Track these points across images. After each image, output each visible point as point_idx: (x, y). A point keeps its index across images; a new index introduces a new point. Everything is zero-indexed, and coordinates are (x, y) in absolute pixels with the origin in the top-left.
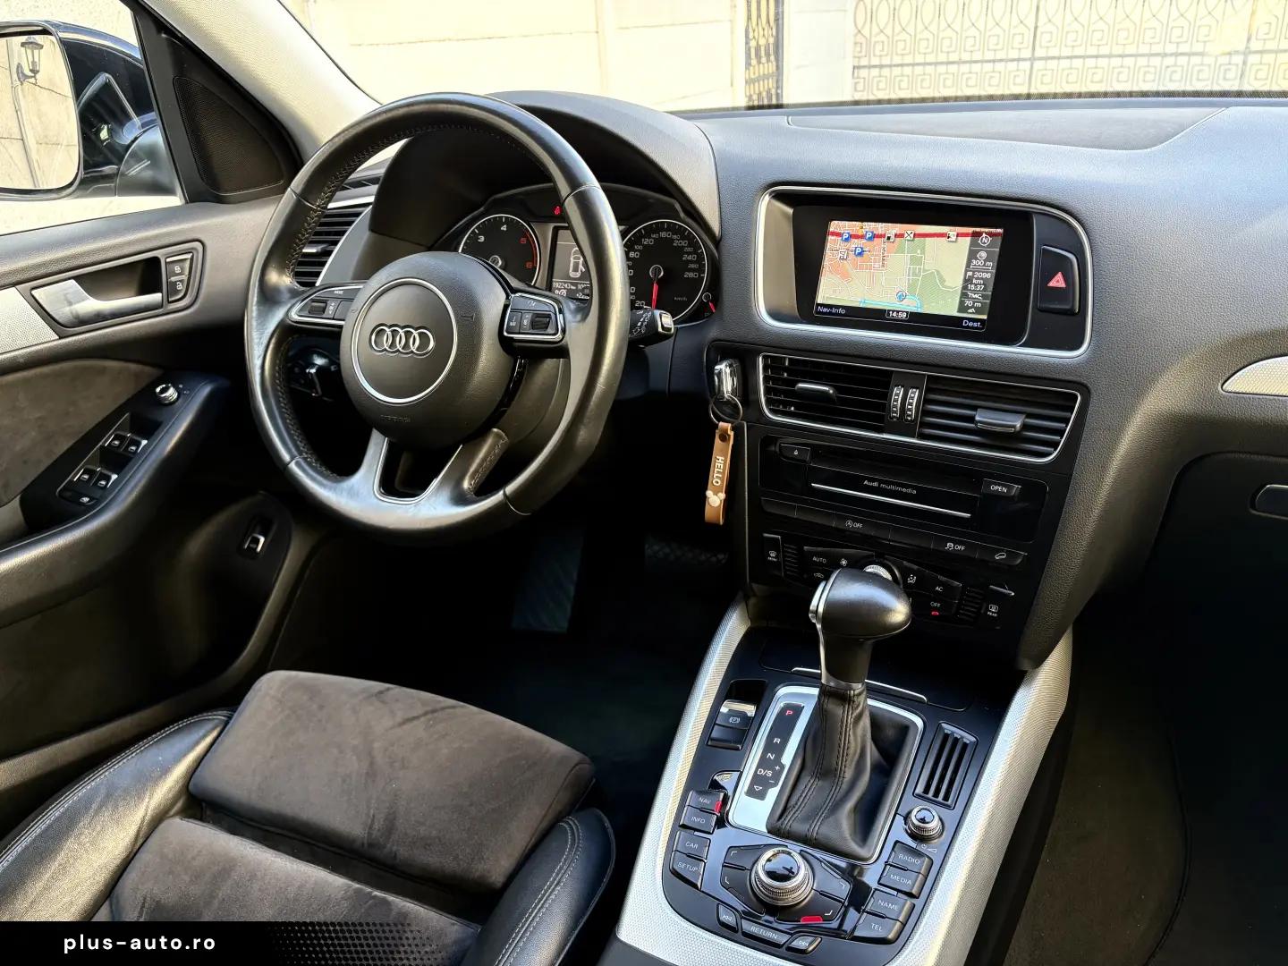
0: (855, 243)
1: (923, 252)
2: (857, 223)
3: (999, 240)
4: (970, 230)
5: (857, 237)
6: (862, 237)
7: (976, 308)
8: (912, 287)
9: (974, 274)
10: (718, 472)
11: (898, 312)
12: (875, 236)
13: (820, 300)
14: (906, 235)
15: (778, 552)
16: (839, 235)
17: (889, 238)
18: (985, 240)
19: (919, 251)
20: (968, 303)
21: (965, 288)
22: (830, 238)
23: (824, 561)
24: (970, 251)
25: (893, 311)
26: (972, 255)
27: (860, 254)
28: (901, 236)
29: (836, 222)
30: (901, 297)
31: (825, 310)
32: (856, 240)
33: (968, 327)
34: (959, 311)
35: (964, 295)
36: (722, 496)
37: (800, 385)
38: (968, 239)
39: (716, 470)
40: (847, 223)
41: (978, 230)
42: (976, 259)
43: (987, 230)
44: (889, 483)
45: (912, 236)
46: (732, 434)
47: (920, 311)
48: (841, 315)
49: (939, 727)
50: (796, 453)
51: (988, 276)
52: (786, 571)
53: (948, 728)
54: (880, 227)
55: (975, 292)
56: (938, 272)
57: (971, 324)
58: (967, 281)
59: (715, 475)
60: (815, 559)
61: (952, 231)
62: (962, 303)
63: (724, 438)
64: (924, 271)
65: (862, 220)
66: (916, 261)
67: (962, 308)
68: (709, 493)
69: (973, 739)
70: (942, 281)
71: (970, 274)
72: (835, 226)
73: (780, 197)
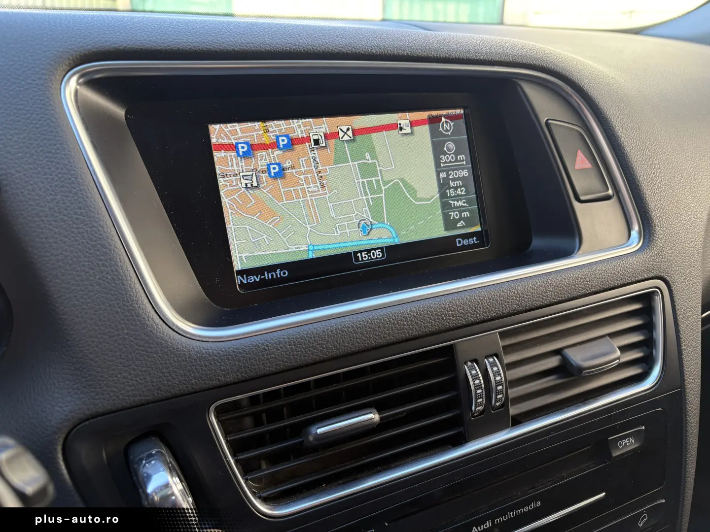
0: (263, 159)
1: (374, 156)
2: (257, 125)
3: (462, 122)
4: (424, 115)
5: (263, 147)
6: (274, 145)
7: (465, 219)
8: (375, 209)
9: (448, 175)
11: (369, 251)
12: (293, 142)
13: (237, 266)
14: (341, 134)
16: (232, 147)
17: (317, 142)
18: (446, 126)
19: (368, 156)
20: (454, 215)
21: (443, 195)
22: (217, 155)
24: (433, 143)
25: (361, 252)
26: (438, 150)
27: (281, 174)
28: (335, 135)
29: (217, 127)
30: (367, 229)
31: (252, 279)
32: (264, 153)
33: (464, 247)
34: (447, 229)
35: (446, 206)
38: (426, 128)
40: (237, 126)
41: (434, 113)
42: (445, 153)
43: (445, 112)
45: (350, 133)
47: (397, 241)
48: (281, 280)
51: (465, 173)
54: (298, 127)
55: (458, 198)
56: (402, 180)
57: (465, 242)
58: (443, 186)
61: (403, 119)
62: (446, 217)
64: (385, 183)
65: (264, 119)
66: (368, 171)
67: (449, 224)
70: (413, 191)
71: (443, 175)
72: (218, 133)
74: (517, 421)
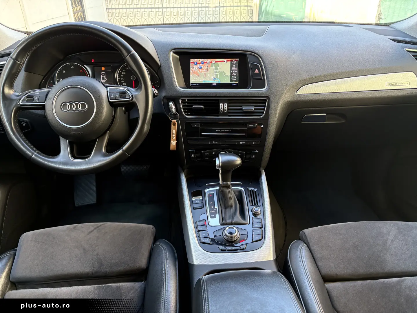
0: (198, 65)
1: (218, 66)
2: (198, 59)
3: (238, 61)
4: (230, 59)
5: (199, 63)
6: (201, 63)
7: (235, 80)
8: (217, 76)
9: (233, 71)
10: (174, 135)
11: (214, 83)
12: (204, 63)
13: (191, 82)
14: (213, 62)
15: (194, 154)
16: (193, 63)
17: (208, 63)
18: (234, 62)
19: (217, 66)
20: (233, 79)
21: (231, 75)
22: (191, 64)
23: (208, 154)
24: (231, 65)
25: (213, 83)
26: (231, 66)
27: (201, 68)
28: (211, 62)
29: (192, 59)
30: (214, 79)
31: (193, 85)
32: (199, 64)
33: (233, 86)
34: (230, 82)
35: (231, 77)
36: (176, 141)
37: (194, 106)
38: (230, 62)
39: (173, 134)
40: (195, 60)
41: (232, 59)
42: (233, 67)
43: (234, 59)
44: (223, 130)
45: (214, 62)
46: (176, 123)
47: (220, 82)
48: (198, 86)
49: (248, 189)
50: (196, 126)
51: (237, 71)
52: (197, 159)
53: (250, 189)
54: (205, 60)
55: (234, 76)
56: (223, 71)
57: (234, 85)
58: (231, 73)
59: (173, 136)
60: (205, 154)
61: (225, 60)
62: (231, 79)
63: (174, 124)
64: (220, 71)
65: (200, 59)
66: (217, 69)
67: (231, 80)
68: (172, 141)
69: (256, 190)
70: (225, 74)
71: (232, 71)
72: (192, 60)
73: (176, 53)
74: (229, 116)
